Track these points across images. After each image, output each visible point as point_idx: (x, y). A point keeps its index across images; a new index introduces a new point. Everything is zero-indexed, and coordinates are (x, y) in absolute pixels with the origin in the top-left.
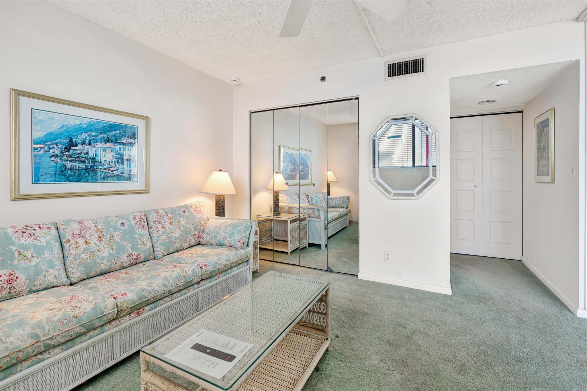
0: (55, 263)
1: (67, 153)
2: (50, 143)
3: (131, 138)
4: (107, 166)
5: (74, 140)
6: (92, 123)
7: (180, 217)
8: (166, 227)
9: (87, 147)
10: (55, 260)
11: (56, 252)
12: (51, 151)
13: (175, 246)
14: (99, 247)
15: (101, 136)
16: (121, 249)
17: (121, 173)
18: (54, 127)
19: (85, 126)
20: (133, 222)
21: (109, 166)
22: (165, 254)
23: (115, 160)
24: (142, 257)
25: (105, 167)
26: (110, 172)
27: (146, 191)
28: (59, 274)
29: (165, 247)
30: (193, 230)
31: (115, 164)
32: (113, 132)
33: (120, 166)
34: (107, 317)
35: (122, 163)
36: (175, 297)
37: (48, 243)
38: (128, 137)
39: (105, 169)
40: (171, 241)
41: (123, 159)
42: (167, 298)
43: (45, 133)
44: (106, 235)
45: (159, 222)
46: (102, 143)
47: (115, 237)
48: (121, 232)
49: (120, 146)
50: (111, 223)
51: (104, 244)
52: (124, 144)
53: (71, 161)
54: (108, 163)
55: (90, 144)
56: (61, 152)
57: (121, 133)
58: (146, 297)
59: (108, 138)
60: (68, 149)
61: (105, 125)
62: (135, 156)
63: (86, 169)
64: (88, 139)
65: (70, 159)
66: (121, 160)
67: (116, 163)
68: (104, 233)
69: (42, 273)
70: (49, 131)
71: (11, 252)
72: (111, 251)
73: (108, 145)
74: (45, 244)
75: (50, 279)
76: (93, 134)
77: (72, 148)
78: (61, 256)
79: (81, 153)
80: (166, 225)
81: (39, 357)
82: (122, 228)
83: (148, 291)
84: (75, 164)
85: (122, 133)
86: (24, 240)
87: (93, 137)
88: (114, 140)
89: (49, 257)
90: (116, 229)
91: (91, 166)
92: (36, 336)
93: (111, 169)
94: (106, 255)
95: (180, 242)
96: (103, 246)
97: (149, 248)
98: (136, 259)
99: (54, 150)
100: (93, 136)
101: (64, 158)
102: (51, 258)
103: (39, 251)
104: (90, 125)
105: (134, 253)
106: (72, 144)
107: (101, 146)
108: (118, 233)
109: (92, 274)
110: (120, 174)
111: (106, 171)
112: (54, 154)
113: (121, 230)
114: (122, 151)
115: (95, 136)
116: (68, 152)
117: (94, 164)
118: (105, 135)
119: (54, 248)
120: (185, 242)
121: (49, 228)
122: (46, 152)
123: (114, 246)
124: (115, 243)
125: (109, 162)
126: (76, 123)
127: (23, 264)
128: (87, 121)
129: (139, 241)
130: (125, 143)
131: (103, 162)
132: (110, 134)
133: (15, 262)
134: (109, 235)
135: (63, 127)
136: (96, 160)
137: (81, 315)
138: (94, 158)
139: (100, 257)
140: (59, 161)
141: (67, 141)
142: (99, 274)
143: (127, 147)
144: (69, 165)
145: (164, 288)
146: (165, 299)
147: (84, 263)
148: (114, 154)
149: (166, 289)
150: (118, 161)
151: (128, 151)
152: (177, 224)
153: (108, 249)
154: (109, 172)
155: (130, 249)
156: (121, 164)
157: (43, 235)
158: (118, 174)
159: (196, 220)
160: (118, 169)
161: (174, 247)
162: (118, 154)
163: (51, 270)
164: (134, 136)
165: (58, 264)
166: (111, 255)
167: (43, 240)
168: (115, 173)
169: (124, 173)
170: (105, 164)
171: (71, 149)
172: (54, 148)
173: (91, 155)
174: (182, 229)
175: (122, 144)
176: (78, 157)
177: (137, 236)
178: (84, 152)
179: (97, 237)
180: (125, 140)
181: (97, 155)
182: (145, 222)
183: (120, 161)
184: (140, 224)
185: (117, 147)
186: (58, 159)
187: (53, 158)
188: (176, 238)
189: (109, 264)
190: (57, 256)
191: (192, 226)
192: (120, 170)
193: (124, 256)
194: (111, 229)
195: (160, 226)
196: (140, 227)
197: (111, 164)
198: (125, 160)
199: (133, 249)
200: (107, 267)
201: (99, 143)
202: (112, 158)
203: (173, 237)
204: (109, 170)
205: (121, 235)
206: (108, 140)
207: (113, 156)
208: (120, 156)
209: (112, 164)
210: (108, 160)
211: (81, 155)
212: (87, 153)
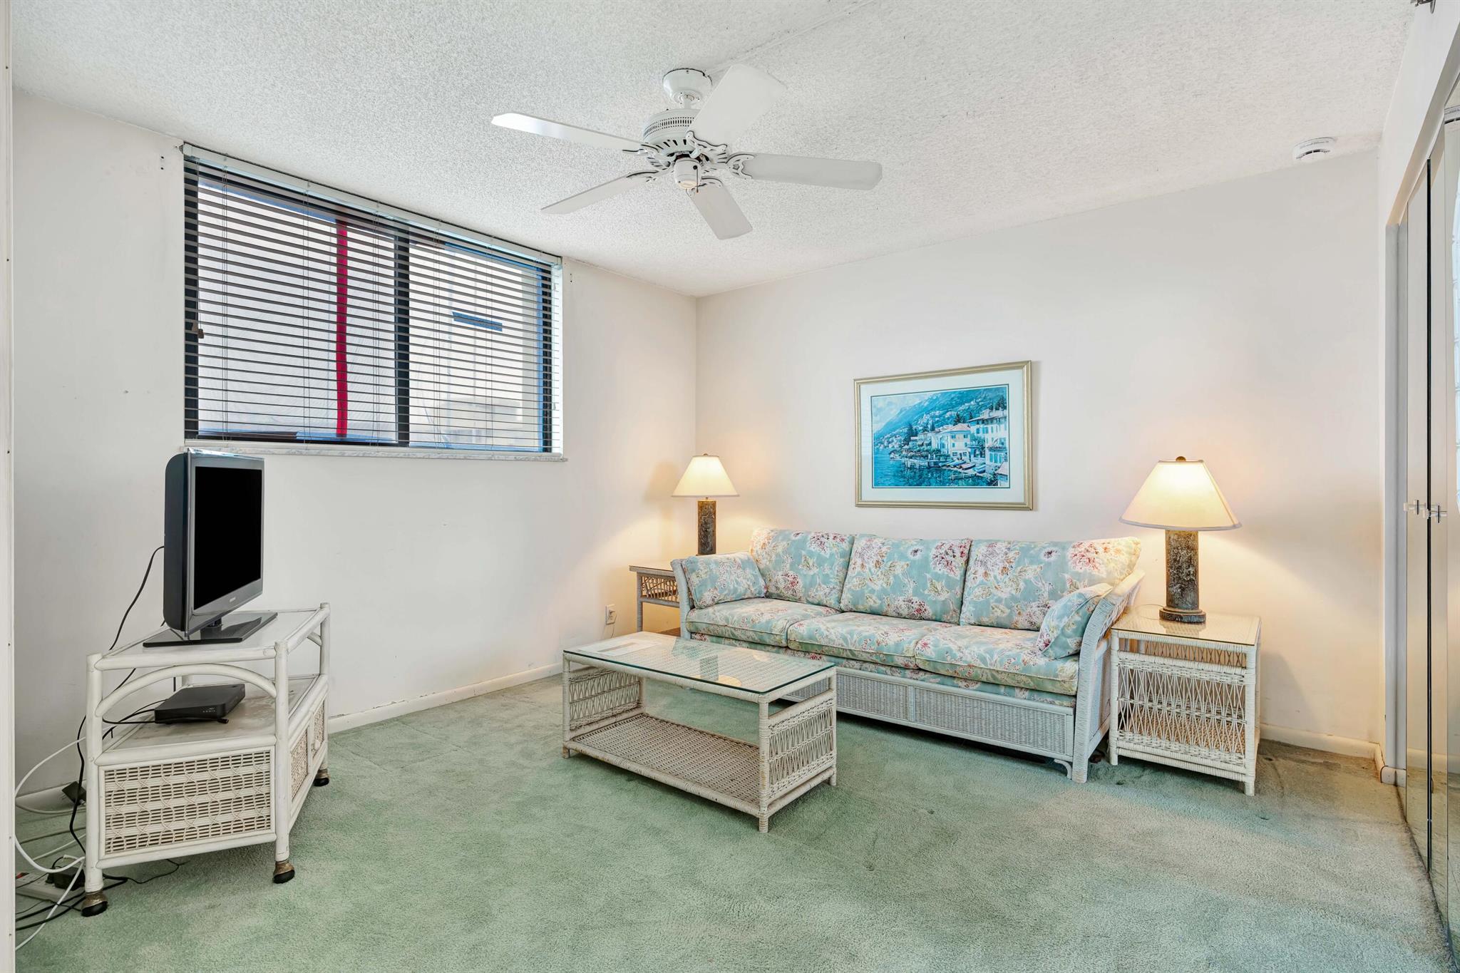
0: (831, 580)
1: (906, 447)
2: (889, 436)
3: (997, 409)
4: (957, 462)
5: (914, 427)
6: (935, 398)
7: (1031, 563)
8: (992, 573)
9: (929, 434)
10: (832, 576)
11: (836, 569)
12: (890, 446)
13: (993, 613)
14: (872, 574)
15: (948, 415)
16: (898, 587)
17: (980, 473)
18: (892, 414)
19: (926, 405)
20: (934, 551)
21: (960, 462)
22: (973, 622)
23: (970, 450)
24: (929, 612)
25: (954, 463)
26: (963, 471)
27: (1027, 506)
28: (830, 593)
29: (974, 609)
30: (1046, 595)
31: (970, 456)
32: (966, 404)
33: (979, 460)
34: (775, 638)
35: (982, 455)
36: (866, 668)
37: (832, 555)
38: (991, 409)
39: (955, 466)
40: (988, 602)
41: (983, 448)
42: (854, 662)
43: (884, 424)
44: (887, 562)
45: (983, 563)
46: (950, 426)
47: (898, 567)
48: (908, 562)
49: (978, 426)
50: (902, 548)
51: (879, 573)
52: (983, 421)
53: (911, 457)
54: (959, 456)
55: (933, 429)
56: (901, 447)
57: (978, 403)
58: (817, 641)
59: (958, 415)
60: (907, 441)
61: (953, 396)
62: (1005, 440)
63: (929, 467)
64: (930, 422)
65: (909, 455)
66: (979, 449)
67: (972, 456)
68: (885, 559)
69: (815, 586)
70: (888, 420)
71: (800, 555)
72: (885, 585)
73: (960, 426)
74: (828, 556)
75: (820, 593)
76: (937, 413)
77: (912, 438)
78: (841, 575)
79: (922, 445)
80: (993, 570)
81: (734, 641)
82: (911, 557)
83: (822, 635)
84: (916, 461)
85: (980, 404)
86: (814, 548)
87: (937, 419)
88: (968, 417)
89: (827, 571)
90: (903, 556)
91: (935, 463)
92: (727, 620)
93: (964, 466)
94: (877, 588)
95: (1008, 611)
96: (878, 576)
97: (943, 601)
98: (919, 610)
99: (893, 444)
100: (937, 417)
101: (904, 453)
102: (829, 573)
103: (821, 562)
104: (932, 401)
105: (915, 599)
106: (912, 433)
107: (949, 430)
108: (903, 563)
109: (861, 608)
110: (978, 474)
111: (955, 469)
112: (893, 449)
113: (908, 560)
114: (981, 435)
115: (940, 416)
116: (908, 444)
117: (939, 459)
118: (953, 412)
119: (836, 564)
120: (1019, 613)
121: (843, 540)
122: (885, 447)
123: (892, 580)
124: (895, 576)
125: (961, 454)
126: (916, 403)
127: (804, 571)
128: (929, 395)
129: (929, 585)
130: (987, 420)
131: (952, 456)
132: (961, 408)
133: (800, 567)
134: (889, 563)
135: (901, 411)
136: (942, 453)
137: (757, 622)
138: (939, 451)
139: (870, 589)
140: (898, 458)
141: (906, 430)
142: (869, 611)
143: (989, 426)
144: (909, 462)
145: (841, 641)
146: (852, 662)
147: (853, 591)
148: (968, 440)
149: (845, 644)
150: (975, 452)
151: (992, 432)
152: (1017, 574)
153: (881, 581)
154: (960, 470)
155: (911, 591)
156: (979, 456)
157: (832, 546)
158: (974, 473)
159: (1067, 576)
160: (974, 466)
161: (991, 615)
162: (975, 440)
163: (823, 586)
164: (1002, 404)
165: (834, 581)
166: (883, 590)
167: (828, 552)
168: (971, 472)
169: (984, 471)
170: (955, 458)
171: (910, 440)
172: (893, 441)
173: (934, 446)
174: (1022, 585)
175: (980, 422)
176: (919, 451)
177: (928, 576)
178: (926, 442)
179: (875, 562)
180: (985, 414)
181: (943, 446)
182: (954, 556)
183: (978, 452)
184: (943, 558)
185: (973, 429)
186: (897, 455)
187: (892, 456)
188: (999, 600)
189: (879, 602)
190: (836, 573)
191: (1047, 588)
192: (979, 467)
193: (901, 598)
194: (896, 556)
195: (981, 570)
196: (940, 563)
197: (963, 458)
198: (986, 449)
199: (916, 593)
200: (876, 605)
201: (945, 427)
202: (965, 448)
203: (994, 595)
204: (961, 467)
205: (905, 567)
206: (958, 420)
207: (966, 445)
208: (979, 443)
209: (965, 458)
210: (959, 452)
211: (922, 448)
212: (930, 444)
